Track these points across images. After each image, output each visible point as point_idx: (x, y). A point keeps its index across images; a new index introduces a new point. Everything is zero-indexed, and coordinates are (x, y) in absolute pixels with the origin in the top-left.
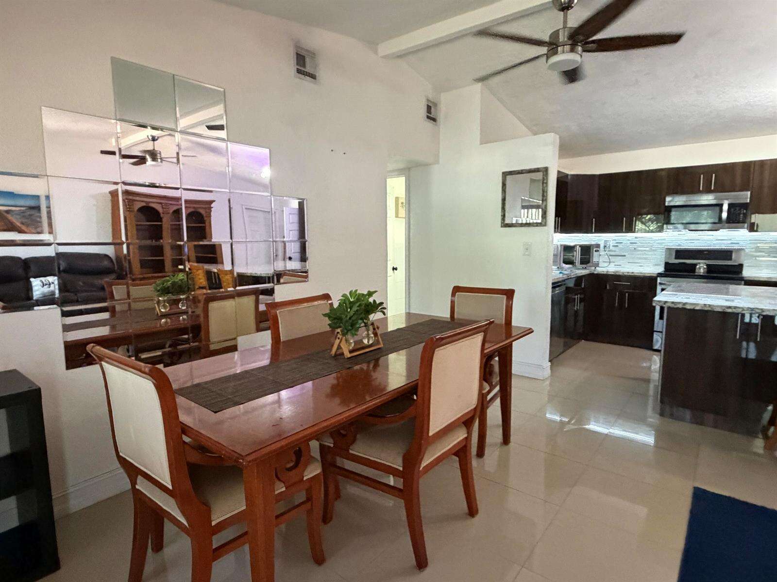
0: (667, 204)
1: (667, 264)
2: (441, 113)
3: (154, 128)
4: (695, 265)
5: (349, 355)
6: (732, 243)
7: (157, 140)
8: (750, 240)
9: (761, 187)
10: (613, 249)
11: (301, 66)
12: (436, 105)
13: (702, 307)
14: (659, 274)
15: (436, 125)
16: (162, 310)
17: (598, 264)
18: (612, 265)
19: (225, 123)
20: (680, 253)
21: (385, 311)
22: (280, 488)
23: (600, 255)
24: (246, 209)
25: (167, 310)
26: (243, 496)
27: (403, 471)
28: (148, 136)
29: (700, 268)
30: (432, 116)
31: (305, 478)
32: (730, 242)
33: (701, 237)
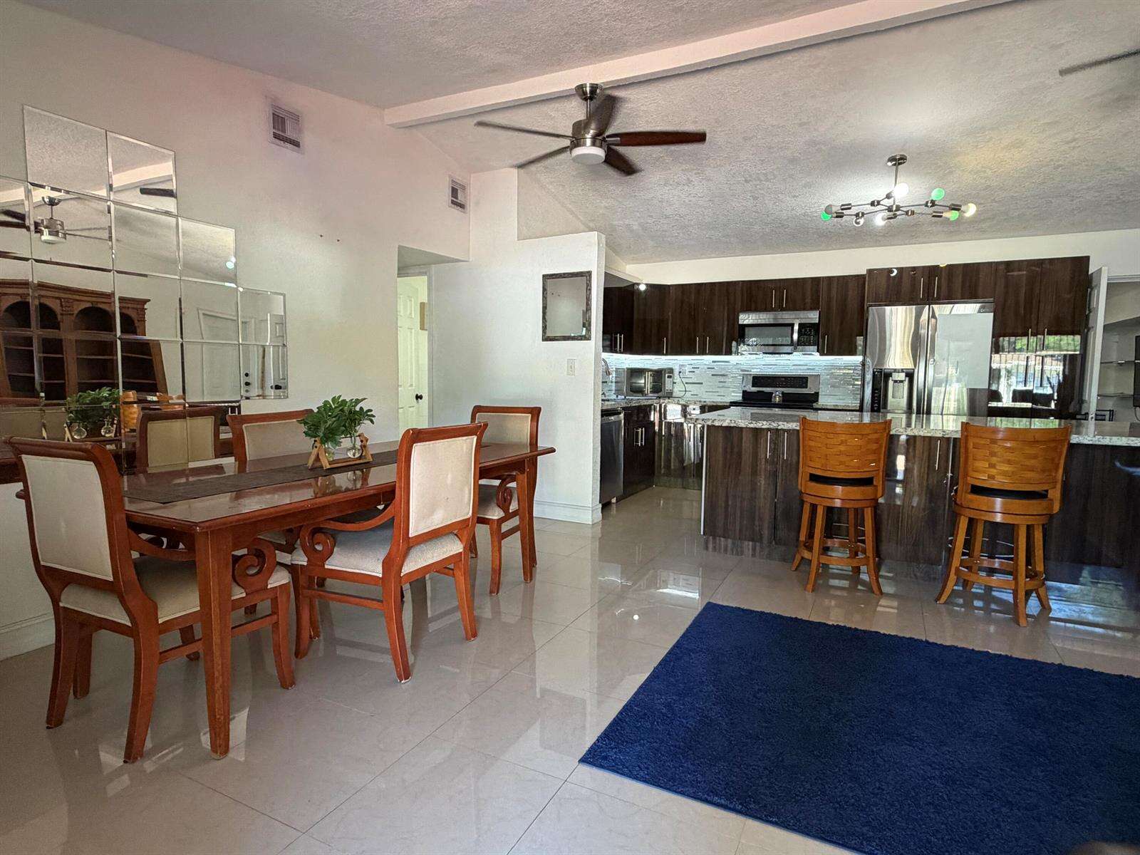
0: (740, 322)
1: (744, 392)
2: (471, 197)
3: (53, 189)
4: (771, 393)
5: (329, 467)
6: (808, 369)
7: (57, 204)
9: (829, 308)
10: (690, 375)
11: (279, 130)
12: (464, 188)
13: (729, 423)
14: (731, 402)
15: (464, 212)
16: (76, 437)
17: (672, 393)
18: (688, 394)
19: (175, 187)
20: (758, 380)
21: (373, 418)
22: (239, 593)
23: (674, 383)
24: (204, 314)
25: (83, 437)
26: (197, 595)
27: (382, 578)
28: (43, 198)
29: (775, 397)
30: (458, 201)
31: (269, 587)
32: (806, 367)
33: (778, 361)
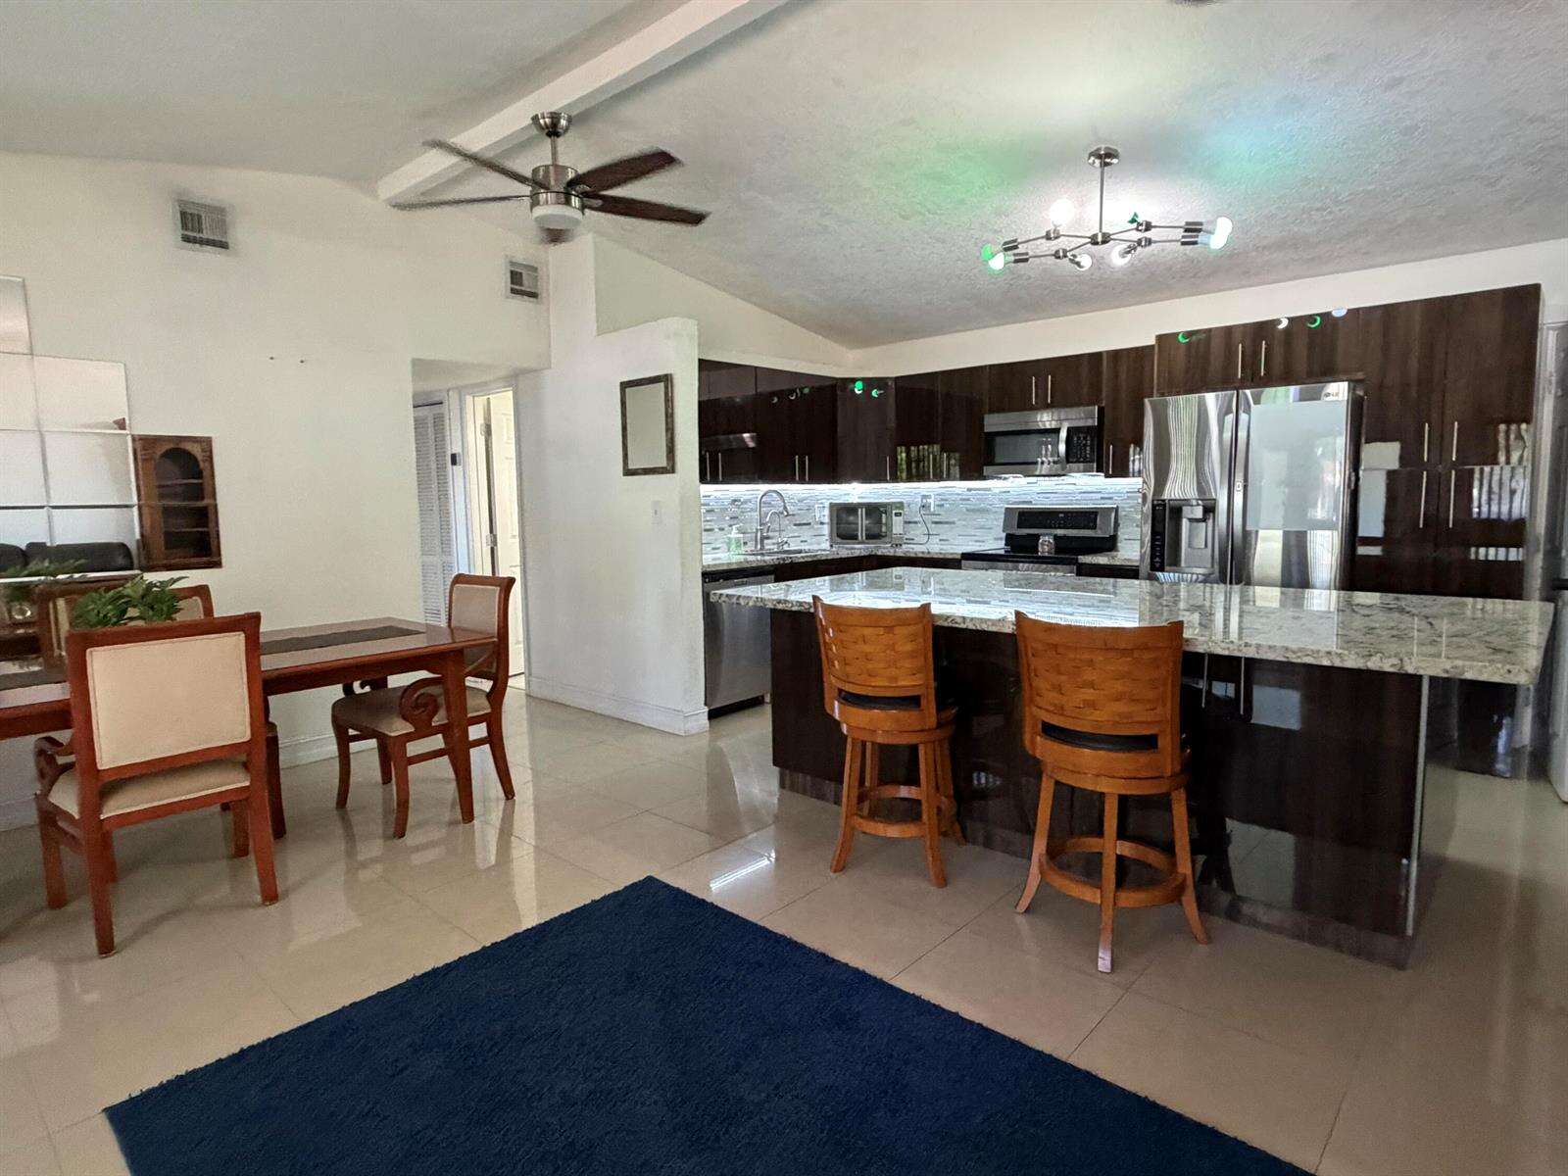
0: (987, 429)
1: (1008, 537)
2: (547, 282)
4: (1037, 537)
6: (1102, 498)
8: (1128, 492)
10: (938, 510)
11: (192, 231)
12: (532, 270)
15: (539, 304)
18: (935, 539)
20: (1025, 517)
29: (1042, 545)
30: (523, 288)
32: (1099, 496)
33: (1060, 487)
